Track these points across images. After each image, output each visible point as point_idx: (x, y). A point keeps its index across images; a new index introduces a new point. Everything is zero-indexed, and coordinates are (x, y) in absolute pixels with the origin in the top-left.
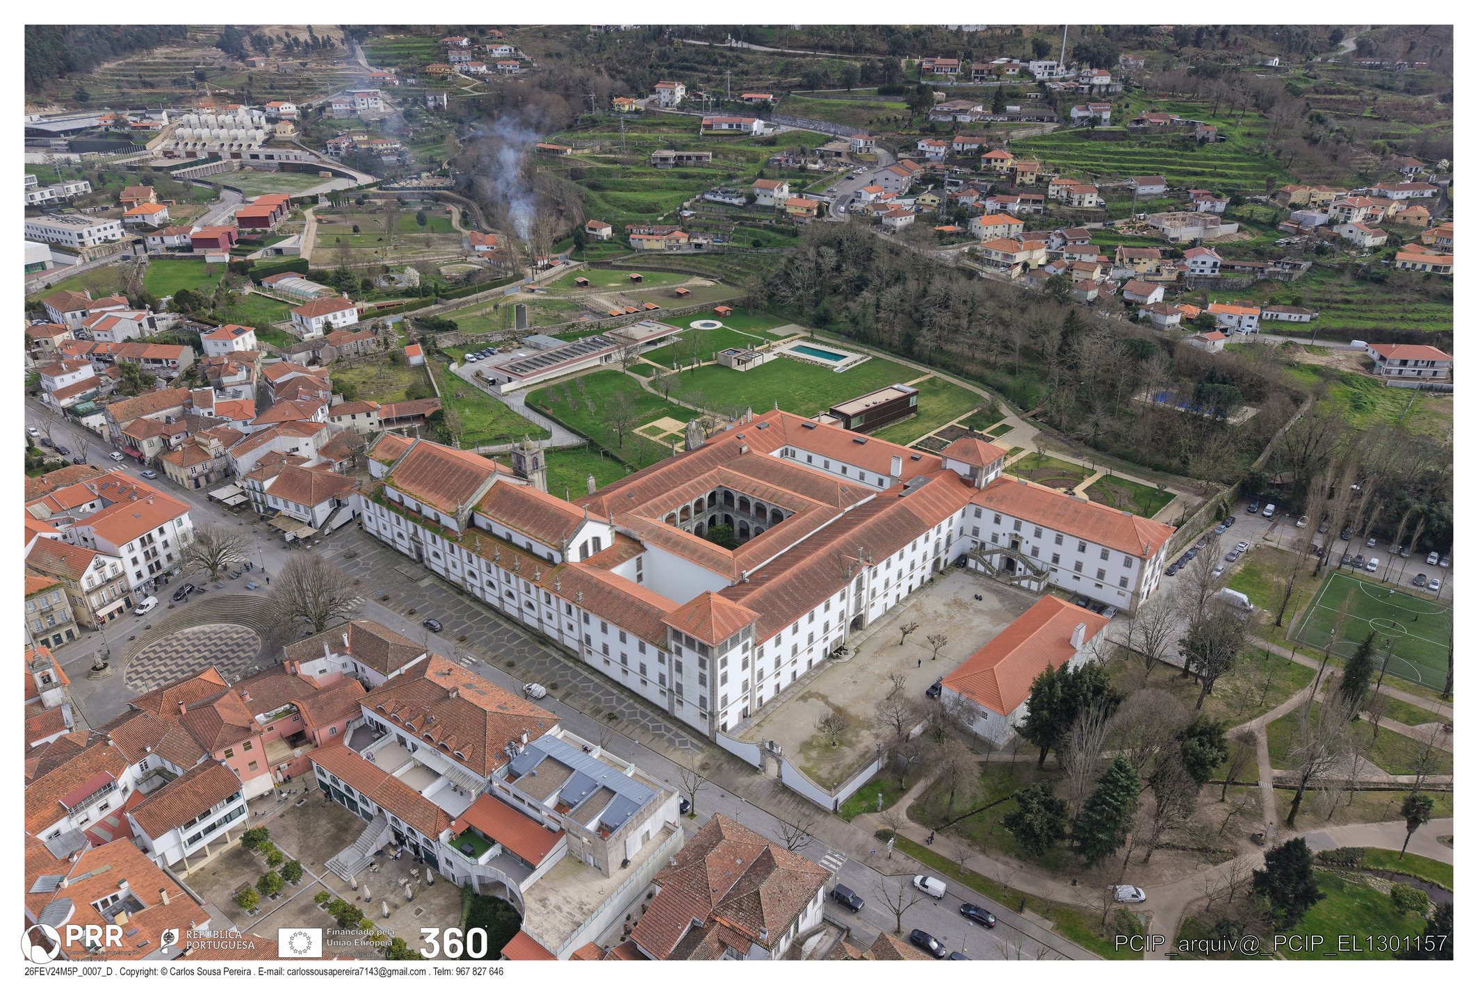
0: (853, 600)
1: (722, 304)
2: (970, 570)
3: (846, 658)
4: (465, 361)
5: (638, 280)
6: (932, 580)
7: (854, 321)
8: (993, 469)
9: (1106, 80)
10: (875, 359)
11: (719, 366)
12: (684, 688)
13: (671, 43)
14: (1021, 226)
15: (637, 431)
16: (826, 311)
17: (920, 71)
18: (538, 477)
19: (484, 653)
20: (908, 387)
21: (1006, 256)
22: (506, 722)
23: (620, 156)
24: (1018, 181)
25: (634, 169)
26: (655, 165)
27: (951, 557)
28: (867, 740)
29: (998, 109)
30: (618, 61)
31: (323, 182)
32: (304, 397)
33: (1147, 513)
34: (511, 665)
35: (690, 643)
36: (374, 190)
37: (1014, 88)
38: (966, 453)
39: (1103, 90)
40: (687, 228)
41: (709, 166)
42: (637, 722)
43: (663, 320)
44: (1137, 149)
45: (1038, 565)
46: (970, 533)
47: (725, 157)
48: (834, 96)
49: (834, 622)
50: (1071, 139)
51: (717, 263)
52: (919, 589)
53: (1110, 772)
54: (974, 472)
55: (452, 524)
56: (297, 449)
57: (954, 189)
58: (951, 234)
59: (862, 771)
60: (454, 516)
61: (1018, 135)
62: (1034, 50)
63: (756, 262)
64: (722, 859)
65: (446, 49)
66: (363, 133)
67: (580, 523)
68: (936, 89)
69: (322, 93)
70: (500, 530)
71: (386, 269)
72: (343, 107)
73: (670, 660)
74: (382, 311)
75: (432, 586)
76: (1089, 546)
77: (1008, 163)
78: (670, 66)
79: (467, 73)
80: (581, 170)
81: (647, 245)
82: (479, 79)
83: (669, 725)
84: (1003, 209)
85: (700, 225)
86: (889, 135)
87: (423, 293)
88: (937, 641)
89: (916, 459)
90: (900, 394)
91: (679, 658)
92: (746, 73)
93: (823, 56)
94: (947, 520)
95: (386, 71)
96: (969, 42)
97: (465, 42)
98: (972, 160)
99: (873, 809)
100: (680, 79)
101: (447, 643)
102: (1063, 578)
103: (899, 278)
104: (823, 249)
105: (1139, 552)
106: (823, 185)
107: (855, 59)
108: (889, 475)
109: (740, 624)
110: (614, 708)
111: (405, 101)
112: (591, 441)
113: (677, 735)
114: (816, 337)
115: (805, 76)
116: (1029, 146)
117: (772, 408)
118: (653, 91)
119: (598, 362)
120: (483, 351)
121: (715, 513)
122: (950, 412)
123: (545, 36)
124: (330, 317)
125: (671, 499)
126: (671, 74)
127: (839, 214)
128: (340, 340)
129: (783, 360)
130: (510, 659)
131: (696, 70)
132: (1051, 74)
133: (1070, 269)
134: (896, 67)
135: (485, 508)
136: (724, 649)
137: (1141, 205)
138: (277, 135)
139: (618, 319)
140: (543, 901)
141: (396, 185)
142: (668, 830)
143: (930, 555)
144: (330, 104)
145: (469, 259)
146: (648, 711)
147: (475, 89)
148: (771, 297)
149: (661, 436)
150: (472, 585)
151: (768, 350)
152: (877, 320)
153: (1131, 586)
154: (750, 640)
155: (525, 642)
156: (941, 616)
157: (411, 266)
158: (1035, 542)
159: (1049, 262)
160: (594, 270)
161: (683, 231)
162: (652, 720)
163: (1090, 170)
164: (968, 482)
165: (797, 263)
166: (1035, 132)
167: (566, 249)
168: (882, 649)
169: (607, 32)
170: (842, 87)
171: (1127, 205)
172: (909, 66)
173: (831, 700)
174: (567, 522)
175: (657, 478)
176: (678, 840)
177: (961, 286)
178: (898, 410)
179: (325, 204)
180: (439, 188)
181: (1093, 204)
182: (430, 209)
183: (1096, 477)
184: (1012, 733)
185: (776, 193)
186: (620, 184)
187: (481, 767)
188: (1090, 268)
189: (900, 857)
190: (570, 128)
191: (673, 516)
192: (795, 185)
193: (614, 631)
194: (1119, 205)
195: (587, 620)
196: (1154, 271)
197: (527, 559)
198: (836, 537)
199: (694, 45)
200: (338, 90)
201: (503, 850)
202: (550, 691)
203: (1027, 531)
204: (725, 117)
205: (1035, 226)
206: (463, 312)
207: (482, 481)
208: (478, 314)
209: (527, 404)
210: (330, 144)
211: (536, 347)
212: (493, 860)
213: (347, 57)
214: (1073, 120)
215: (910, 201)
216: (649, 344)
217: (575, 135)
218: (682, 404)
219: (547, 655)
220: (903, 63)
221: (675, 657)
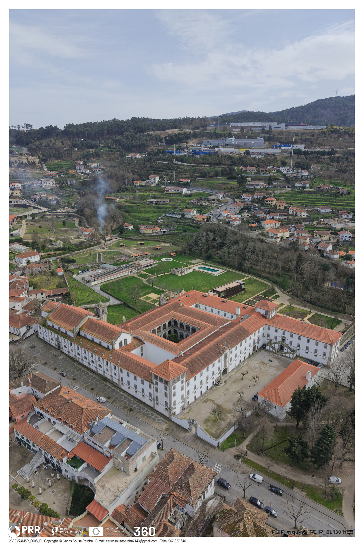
0: (223, 362)
1: (173, 252)
2: (267, 350)
3: (221, 385)
4: (78, 274)
5: (142, 244)
6: (253, 354)
7: (221, 258)
8: (274, 311)
9: (307, 174)
10: (229, 271)
11: (172, 274)
12: (159, 398)
13: (154, 162)
14: (280, 224)
15: (141, 298)
16: (210, 254)
17: (242, 171)
18: (104, 317)
19: (82, 385)
20: (241, 281)
21: (275, 234)
22: (90, 412)
23: (136, 201)
24: (278, 208)
25: (141, 205)
26: (149, 204)
27: (260, 345)
28: (230, 418)
29: (270, 183)
30: (136, 169)
31: (29, 210)
32: (18, 287)
33: (332, 328)
34: (92, 389)
35: (161, 380)
36: (47, 213)
37: (275, 176)
38: (263, 306)
39: (306, 177)
40: (160, 226)
41: (168, 204)
42: (141, 412)
43: (151, 258)
44: (319, 197)
45: (292, 348)
46: (266, 336)
47: (174, 201)
48: (212, 180)
49: (216, 371)
50: (296, 194)
51: (171, 238)
52: (248, 358)
53: (324, 430)
54: (267, 313)
55: (71, 335)
56: (15, 307)
57: (255, 211)
58: (255, 227)
59: (228, 430)
60: (73, 331)
61: (277, 192)
62: (281, 164)
63: (185, 237)
64: (174, 468)
65: (75, 165)
66: (44, 193)
67: (120, 333)
68: (248, 177)
69: (30, 180)
70: (90, 337)
71: (51, 241)
72: (38, 185)
73: (153, 387)
74: (49, 256)
75: (63, 358)
76: (311, 340)
77: (274, 202)
78: (154, 170)
79: (82, 173)
80: (122, 206)
81: (146, 232)
82: (86, 175)
83: (153, 413)
84: (273, 218)
85: (165, 225)
86: (232, 193)
87: (64, 249)
88: (256, 378)
89: (245, 308)
90: (238, 284)
91: (157, 386)
92: (181, 172)
93: (208, 167)
94: (258, 331)
95: (53, 173)
96: (258, 161)
97: (82, 163)
98: (261, 201)
99: (233, 446)
100: (157, 174)
101: (68, 381)
102: (302, 353)
103: (236, 243)
104: (209, 233)
105: (330, 343)
106: (208, 210)
107: (219, 167)
108: (235, 314)
109: (180, 373)
110: (132, 406)
111: (60, 182)
112: (124, 302)
113: (156, 417)
114: (207, 263)
115: (201, 173)
116: (281, 196)
117: (191, 289)
118: (148, 179)
119: (127, 274)
120: (85, 270)
121: (171, 329)
122: (257, 291)
123: (110, 160)
124: (29, 258)
125: (154, 324)
126: (154, 173)
127: (214, 221)
128: (33, 266)
129: (195, 272)
130: (92, 387)
131: (163, 171)
132: (287, 172)
133: (298, 239)
134: (234, 170)
135: (84, 329)
136: (174, 382)
137: (322, 216)
138: (14, 195)
139: (135, 258)
140: (103, 487)
141: (55, 211)
142: (153, 456)
143: (252, 344)
144: (33, 184)
145: (81, 237)
146: (145, 408)
147: (85, 178)
148: (190, 249)
149: (150, 300)
150: (78, 358)
151: (190, 268)
152: (229, 257)
153: (327, 356)
154: (184, 379)
155: (98, 380)
156: (257, 368)
157: (60, 240)
158: (291, 339)
159: (290, 236)
160: (127, 241)
161: (159, 227)
162: (147, 411)
163: (303, 204)
164: (265, 317)
165: (200, 238)
166: (283, 191)
167: (116, 233)
168: (235, 381)
169: (132, 159)
170: (214, 177)
171: (317, 216)
172: (238, 169)
173: (216, 402)
174: (115, 333)
175: (149, 316)
176: (157, 460)
177: (259, 245)
178: (237, 290)
179: (30, 218)
180: (71, 212)
181: (305, 216)
182: (67, 220)
183: (312, 314)
184: (286, 414)
185: (192, 214)
186: (136, 211)
187: (80, 431)
188: (305, 238)
189: (244, 466)
190: (118, 191)
191: (155, 330)
192: (198, 211)
193: (132, 375)
194: (314, 216)
195: (121, 372)
196: (328, 239)
197: (100, 348)
198: (216, 338)
199: (162, 163)
200: (36, 179)
201: (88, 465)
202: (107, 399)
203: (287, 335)
204: (173, 187)
205: (285, 224)
206: (78, 256)
207: (83, 318)
208: (84, 257)
209: (101, 289)
210: (33, 197)
211: (105, 268)
212: (84, 469)
213: (40, 168)
214: (296, 187)
215: (240, 216)
216: (146, 266)
217: (120, 194)
218: (158, 288)
219: (107, 385)
220: (236, 168)
221: (155, 386)
